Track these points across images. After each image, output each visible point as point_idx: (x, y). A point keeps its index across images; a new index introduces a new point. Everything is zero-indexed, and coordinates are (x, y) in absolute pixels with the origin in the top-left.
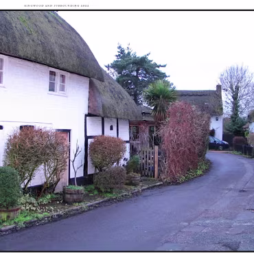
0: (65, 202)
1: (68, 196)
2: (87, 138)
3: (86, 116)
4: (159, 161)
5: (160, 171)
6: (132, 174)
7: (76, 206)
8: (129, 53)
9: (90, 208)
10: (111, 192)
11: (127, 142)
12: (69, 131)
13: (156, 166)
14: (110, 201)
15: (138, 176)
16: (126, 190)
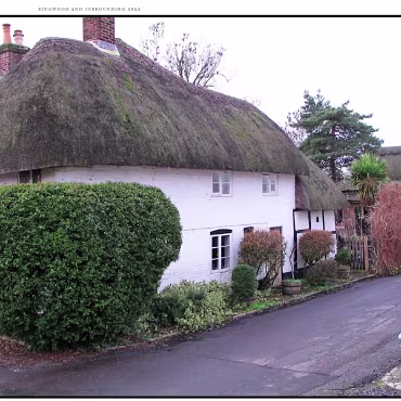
0: (285, 293)
1: (288, 289)
2: (295, 233)
3: (294, 211)
4: (369, 251)
5: (371, 262)
6: (342, 267)
7: (296, 297)
8: (320, 103)
9: (308, 299)
10: (322, 285)
11: (334, 232)
12: (280, 228)
13: (366, 257)
14: (325, 293)
15: (348, 268)
16: (337, 282)
